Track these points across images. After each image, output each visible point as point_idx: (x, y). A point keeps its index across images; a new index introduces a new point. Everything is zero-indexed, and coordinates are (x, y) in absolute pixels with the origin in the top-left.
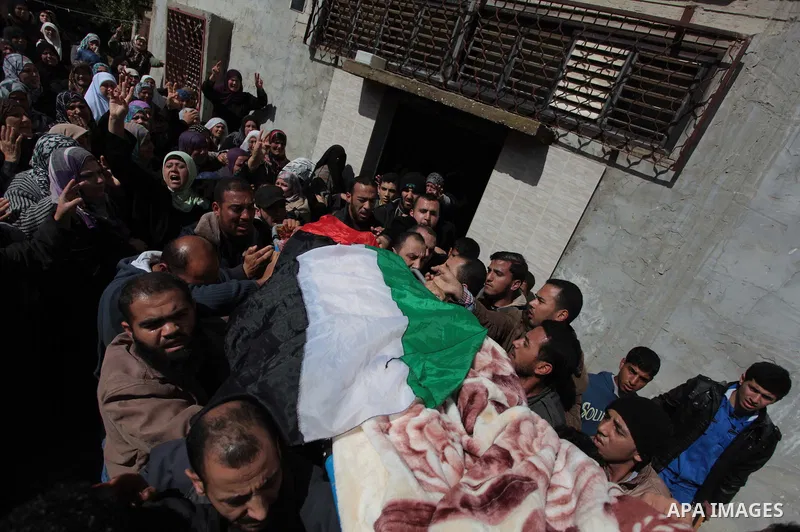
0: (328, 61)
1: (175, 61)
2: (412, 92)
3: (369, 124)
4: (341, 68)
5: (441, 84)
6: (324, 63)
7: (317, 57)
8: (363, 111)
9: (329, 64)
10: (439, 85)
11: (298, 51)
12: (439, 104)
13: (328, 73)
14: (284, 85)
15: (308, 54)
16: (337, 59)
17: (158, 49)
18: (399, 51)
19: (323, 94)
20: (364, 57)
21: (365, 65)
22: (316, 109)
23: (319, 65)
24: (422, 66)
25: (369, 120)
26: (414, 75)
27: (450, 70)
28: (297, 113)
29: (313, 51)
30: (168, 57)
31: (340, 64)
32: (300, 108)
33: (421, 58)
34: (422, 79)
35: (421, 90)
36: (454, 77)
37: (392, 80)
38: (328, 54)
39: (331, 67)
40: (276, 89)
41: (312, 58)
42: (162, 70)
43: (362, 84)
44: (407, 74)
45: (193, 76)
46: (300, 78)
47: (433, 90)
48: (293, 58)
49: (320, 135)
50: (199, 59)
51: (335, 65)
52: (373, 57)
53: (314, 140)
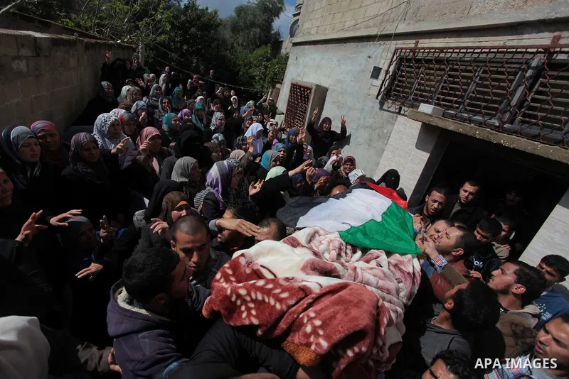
0: (394, 110)
1: (292, 112)
2: (470, 134)
3: (424, 157)
4: (403, 115)
5: (498, 127)
6: (389, 111)
7: (385, 107)
8: (420, 145)
9: (393, 112)
10: (497, 128)
11: (370, 104)
12: (499, 145)
13: (393, 119)
14: (358, 127)
15: (378, 106)
16: (400, 109)
17: (282, 105)
18: (456, 102)
19: (386, 133)
20: (426, 108)
21: (427, 114)
22: (381, 143)
23: (386, 113)
24: (476, 113)
25: (424, 153)
26: (470, 121)
27: (508, 115)
28: (366, 146)
29: (382, 104)
30: (287, 110)
31: (402, 112)
32: (368, 142)
33: (479, 106)
34: (480, 124)
35: (480, 133)
36: (512, 122)
37: (451, 125)
38: (394, 106)
39: (395, 115)
40: (353, 129)
41: (381, 108)
42: (283, 116)
43: (420, 127)
44: (465, 120)
45: (299, 120)
46: (371, 121)
47: (491, 134)
48: (366, 108)
49: (383, 161)
50: (306, 110)
51: (399, 113)
52: (434, 109)
53: (377, 164)
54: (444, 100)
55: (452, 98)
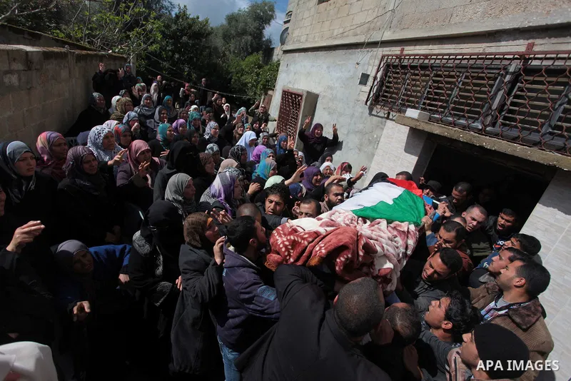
0: (383, 115)
1: (283, 118)
2: (454, 138)
3: (413, 160)
4: (391, 120)
5: (481, 130)
6: (379, 117)
7: (374, 113)
8: (408, 149)
9: (382, 117)
10: (480, 132)
11: (360, 110)
12: (481, 148)
13: (381, 123)
14: (348, 132)
15: (367, 111)
16: (389, 113)
17: (274, 112)
18: (441, 107)
19: (377, 138)
20: (412, 113)
21: (413, 119)
22: (371, 147)
23: (375, 118)
24: (460, 117)
25: (413, 157)
26: (454, 125)
27: (489, 118)
28: (357, 151)
29: (371, 109)
30: (280, 116)
31: (391, 117)
32: (359, 146)
33: (462, 110)
34: (464, 127)
35: (463, 136)
36: (494, 125)
37: (436, 129)
38: (383, 111)
39: (384, 120)
40: (344, 134)
41: (370, 114)
42: (275, 123)
43: (408, 131)
44: (450, 124)
45: (291, 126)
46: (361, 126)
47: (474, 137)
48: (357, 114)
49: (373, 165)
50: (297, 116)
51: (388, 118)
52: (420, 113)
54: (430, 105)
55: (437, 103)
